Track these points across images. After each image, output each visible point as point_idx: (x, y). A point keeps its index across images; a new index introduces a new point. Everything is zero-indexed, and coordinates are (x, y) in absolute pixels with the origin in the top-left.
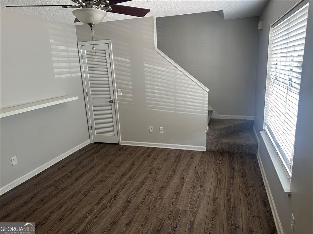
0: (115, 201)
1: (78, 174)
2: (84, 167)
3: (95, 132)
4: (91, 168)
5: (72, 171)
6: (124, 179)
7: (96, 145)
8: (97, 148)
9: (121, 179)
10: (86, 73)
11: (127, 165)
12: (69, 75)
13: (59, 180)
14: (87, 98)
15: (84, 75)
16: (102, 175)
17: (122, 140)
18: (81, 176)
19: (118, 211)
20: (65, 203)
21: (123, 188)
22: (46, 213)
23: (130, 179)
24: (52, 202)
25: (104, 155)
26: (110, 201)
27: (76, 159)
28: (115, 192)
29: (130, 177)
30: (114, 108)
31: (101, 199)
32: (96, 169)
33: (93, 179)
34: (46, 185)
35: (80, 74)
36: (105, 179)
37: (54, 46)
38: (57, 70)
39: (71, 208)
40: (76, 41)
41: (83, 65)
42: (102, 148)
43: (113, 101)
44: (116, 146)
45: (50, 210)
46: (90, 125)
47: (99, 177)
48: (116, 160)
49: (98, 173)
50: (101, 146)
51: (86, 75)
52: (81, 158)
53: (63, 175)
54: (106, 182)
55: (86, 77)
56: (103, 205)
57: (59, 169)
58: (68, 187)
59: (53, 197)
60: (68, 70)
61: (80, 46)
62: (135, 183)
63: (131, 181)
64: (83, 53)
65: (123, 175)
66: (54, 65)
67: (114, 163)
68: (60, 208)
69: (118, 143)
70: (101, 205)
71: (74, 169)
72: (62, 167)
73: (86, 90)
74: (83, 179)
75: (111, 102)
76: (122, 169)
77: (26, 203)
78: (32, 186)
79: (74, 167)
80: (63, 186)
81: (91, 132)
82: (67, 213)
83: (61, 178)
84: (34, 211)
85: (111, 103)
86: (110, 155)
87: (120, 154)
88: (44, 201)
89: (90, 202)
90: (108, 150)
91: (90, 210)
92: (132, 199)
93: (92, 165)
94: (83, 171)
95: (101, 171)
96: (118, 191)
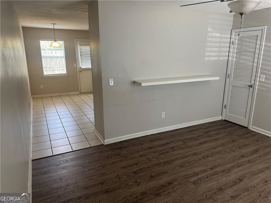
0: (228, 174)
1: (204, 140)
2: (210, 136)
3: (228, 111)
4: (215, 140)
5: (199, 136)
6: (243, 160)
7: (226, 122)
8: (226, 125)
9: (239, 158)
10: (233, 57)
11: (250, 149)
12: (217, 58)
13: (188, 139)
14: (228, 80)
15: (230, 59)
16: (223, 148)
17: (252, 125)
18: (205, 142)
19: (227, 183)
20: (187, 157)
21: (239, 167)
22: (173, 157)
23: (249, 163)
24: (179, 152)
25: (230, 133)
26: (223, 171)
27: (205, 128)
28: (230, 166)
29: (249, 161)
30: (252, 93)
31: (215, 167)
32: (220, 142)
33: (213, 148)
34: (178, 139)
35: (227, 58)
36: (225, 152)
37: (210, 33)
38: (208, 54)
39: (190, 162)
40: (231, 28)
41: (231, 50)
42: (230, 126)
43: (253, 86)
44: (244, 129)
45: (177, 157)
46: (225, 103)
47: (220, 149)
48: (240, 141)
49: (220, 146)
50: (230, 124)
51: (233, 59)
52: (209, 129)
53: (192, 136)
54: (225, 155)
55: (232, 61)
56: (216, 171)
57: (190, 131)
58: (193, 146)
59: (180, 149)
60: (217, 54)
61: (234, 33)
62: (253, 168)
63: (249, 165)
64: (235, 39)
65: (243, 156)
66: (207, 49)
67: (237, 143)
68: (183, 158)
69: (247, 127)
70: (214, 170)
71: (201, 135)
72: (193, 131)
73: (229, 73)
74: (206, 146)
75: (251, 86)
76: (244, 151)
77: (163, 145)
78: (170, 136)
79: (202, 134)
80: (190, 144)
81: (224, 110)
82: (187, 164)
83: (190, 138)
84: (166, 152)
85: (249, 88)
86: (235, 135)
87: (246, 138)
88: (175, 149)
89: (206, 164)
90: (235, 130)
91: (204, 170)
92: (245, 179)
93: (217, 137)
94: (208, 139)
95: (223, 145)
96: (233, 167)
